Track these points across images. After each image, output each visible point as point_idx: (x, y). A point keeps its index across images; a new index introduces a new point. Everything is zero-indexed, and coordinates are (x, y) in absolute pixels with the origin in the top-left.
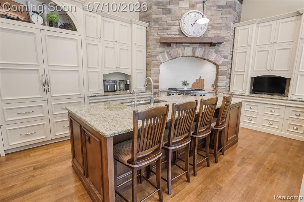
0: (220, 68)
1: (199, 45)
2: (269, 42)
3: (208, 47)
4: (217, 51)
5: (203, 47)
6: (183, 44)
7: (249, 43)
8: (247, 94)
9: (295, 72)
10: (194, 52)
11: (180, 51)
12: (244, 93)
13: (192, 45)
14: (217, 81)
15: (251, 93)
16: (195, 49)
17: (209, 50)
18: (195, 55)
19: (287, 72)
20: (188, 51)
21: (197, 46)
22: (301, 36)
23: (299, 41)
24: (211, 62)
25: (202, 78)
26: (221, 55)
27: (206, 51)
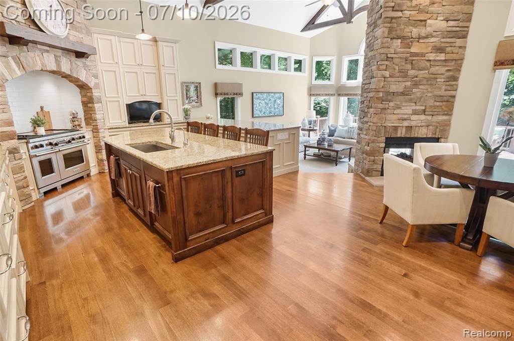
0: (93, 92)
1: (63, 53)
2: (136, 62)
3: (73, 58)
4: (85, 66)
5: (68, 57)
6: (39, 46)
7: (116, 60)
8: (128, 125)
9: (165, 97)
10: (58, 65)
11: (38, 58)
12: (124, 124)
13: (52, 51)
14: (91, 112)
15: (129, 123)
16: (58, 59)
17: (77, 62)
18: (61, 69)
19: (157, 97)
20: (49, 61)
21: (59, 53)
22: (162, 63)
23: (162, 67)
24: (78, 82)
25: (45, 109)
26: (91, 73)
27: (74, 64)
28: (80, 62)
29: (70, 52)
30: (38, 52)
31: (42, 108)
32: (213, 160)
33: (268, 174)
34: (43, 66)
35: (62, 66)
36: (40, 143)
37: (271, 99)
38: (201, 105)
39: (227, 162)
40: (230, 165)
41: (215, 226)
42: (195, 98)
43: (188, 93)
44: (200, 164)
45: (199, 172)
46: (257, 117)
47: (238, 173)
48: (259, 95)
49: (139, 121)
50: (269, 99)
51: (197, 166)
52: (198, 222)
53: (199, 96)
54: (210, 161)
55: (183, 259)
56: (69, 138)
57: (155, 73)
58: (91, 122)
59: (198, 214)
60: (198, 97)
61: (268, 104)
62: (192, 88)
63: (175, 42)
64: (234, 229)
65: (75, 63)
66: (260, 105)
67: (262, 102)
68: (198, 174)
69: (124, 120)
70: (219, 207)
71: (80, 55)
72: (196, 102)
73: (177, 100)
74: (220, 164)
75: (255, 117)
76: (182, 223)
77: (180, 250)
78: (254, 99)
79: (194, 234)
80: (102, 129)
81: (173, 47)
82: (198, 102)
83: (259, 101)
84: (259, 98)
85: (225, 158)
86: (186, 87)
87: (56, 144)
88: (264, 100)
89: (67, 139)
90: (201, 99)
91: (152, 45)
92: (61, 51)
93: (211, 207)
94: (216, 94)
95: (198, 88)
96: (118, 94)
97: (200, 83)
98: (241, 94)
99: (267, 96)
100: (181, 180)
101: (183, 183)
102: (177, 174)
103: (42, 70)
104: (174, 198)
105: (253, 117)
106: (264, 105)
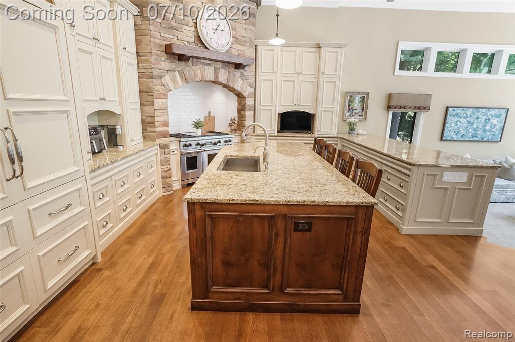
0: (246, 100)
1: (222, 65)
2: (295, 71)
3: (232, 69)
4: (243, 76)
5: (227, 68)
6: (202, 61)
7: (275, 70)
8: (276, 134)
9: (320, 108)
10: (217, 76)
11: (199, 71)
12: (273, 132)
13: (213, 64)
14: (243, 119)
15: (278, 132)
16: (217, 71)
17: (235, 73)
18: (218, 80)
19: (312, 107)
20: (209, 73)
21: (220, 65)
22: (322, 71)
23: (321, 75)
24: (234, 91)
25: (212, 114)
26: (247, 83)
27: (231, 74)
28: (238, 73)
29: (229, 65)
30: (200, 66)
31: (209, 113)
32: (254, 201)
33: (359, 239)
34: (202, 77)
35: (220, 77)
36: (190, 142)
37: (480, 116)
38: (366, 119)
39: (279, 207)
40: (284, 212)
41: (252, 286)
42: (359, 110)
43: (351, 104)
44: (232, 202)
45: (232, 212)
46: (448, 140)
47: (298, 226)
48: (459, 111)
49: (290, 131)
50: (476, 116)
51: (227, 204)
52: (227, 275)
53: (364, 109)
54: (249, 200)
55: (201, 310)
56: (216, 141)
57: (313, 82)
58: (241, 127)
59: (227, 264)
60: (362, 110)
61: (472, 124)
62: (357, 99)
63: (340, 46)
64: (281, 301)
65: (233, 74)
66: (456, 124)
67: (462, 120)
68: (230, 214)
69: (273, 128)
70: (260, 264)
71: (238, 66)
72: (359, 116)
73: (333, 111)
74: (267, 208)
75: (444, 140)
76: (204, 268)
77: (199, 298)
78: (448, 116)
79: (220, 286)
80: (249, 135)
81: (338, 52)
82: (362, 116)
83: (456, 119)
84: (457, 114)
85: (275, 201)
86: (349, 97)
87: (203, 145)
88: (466, 117)
89: (213, 141)
90: (366, 112)
91: (315, 52)
92: (221, 64)
93: (247, 260)
94: (389, 107)
95: (364, 98)
96: (272, 103)
97: (368, 93)
98: (426, 108)
99: (473, 113)
100: (205, 217)
101: (208, 220)
102: (202, 207)
103: (201, 81)
104: (195, 235)
105: (441, 139)
106: (466, 125)
